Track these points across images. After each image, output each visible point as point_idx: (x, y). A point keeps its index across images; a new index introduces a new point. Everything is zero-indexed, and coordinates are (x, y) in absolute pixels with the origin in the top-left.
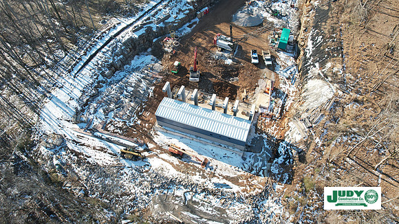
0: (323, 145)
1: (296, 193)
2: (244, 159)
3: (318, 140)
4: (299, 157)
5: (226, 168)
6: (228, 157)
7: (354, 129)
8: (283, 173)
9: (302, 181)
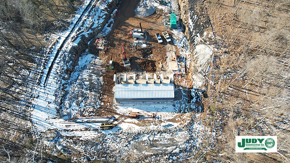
0: (215, 84)
1: (208, 116)
2: (174, 106)
3: (211, 82)
4: (204, 95)
5: (166, 115)
6: (165, 108)
7: (228, 70)
8: (198, 107)
9: (209, 108)
